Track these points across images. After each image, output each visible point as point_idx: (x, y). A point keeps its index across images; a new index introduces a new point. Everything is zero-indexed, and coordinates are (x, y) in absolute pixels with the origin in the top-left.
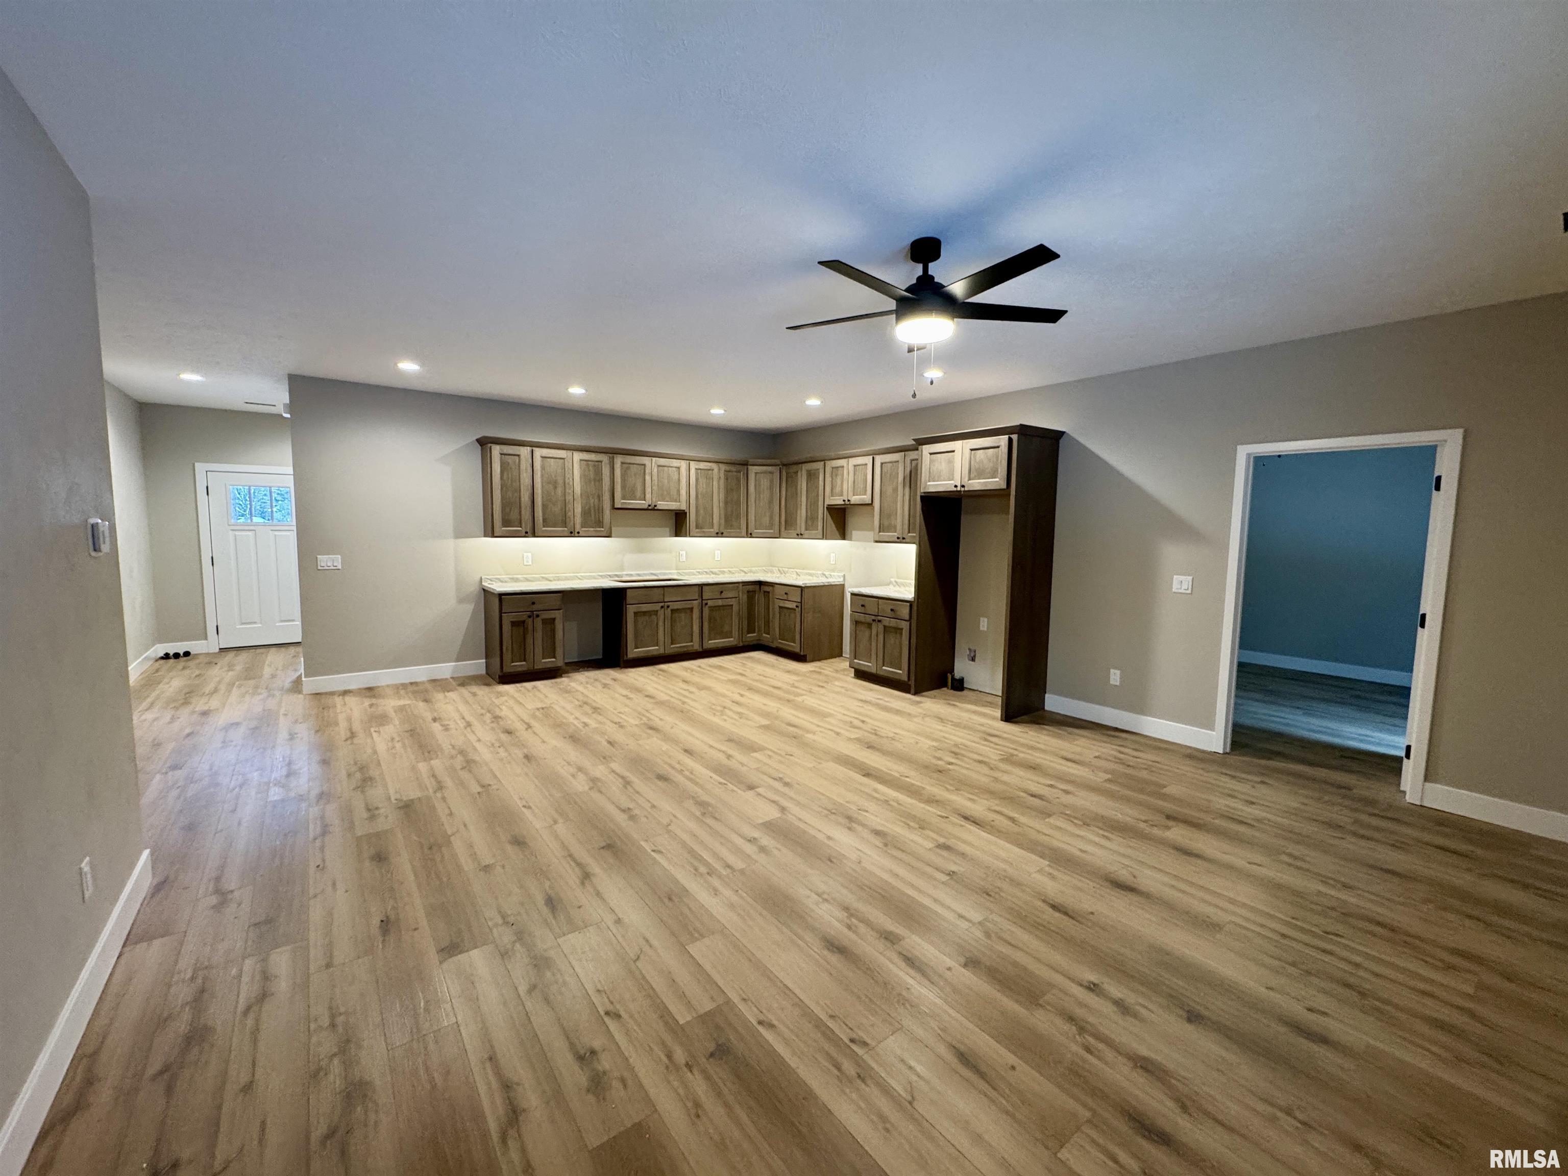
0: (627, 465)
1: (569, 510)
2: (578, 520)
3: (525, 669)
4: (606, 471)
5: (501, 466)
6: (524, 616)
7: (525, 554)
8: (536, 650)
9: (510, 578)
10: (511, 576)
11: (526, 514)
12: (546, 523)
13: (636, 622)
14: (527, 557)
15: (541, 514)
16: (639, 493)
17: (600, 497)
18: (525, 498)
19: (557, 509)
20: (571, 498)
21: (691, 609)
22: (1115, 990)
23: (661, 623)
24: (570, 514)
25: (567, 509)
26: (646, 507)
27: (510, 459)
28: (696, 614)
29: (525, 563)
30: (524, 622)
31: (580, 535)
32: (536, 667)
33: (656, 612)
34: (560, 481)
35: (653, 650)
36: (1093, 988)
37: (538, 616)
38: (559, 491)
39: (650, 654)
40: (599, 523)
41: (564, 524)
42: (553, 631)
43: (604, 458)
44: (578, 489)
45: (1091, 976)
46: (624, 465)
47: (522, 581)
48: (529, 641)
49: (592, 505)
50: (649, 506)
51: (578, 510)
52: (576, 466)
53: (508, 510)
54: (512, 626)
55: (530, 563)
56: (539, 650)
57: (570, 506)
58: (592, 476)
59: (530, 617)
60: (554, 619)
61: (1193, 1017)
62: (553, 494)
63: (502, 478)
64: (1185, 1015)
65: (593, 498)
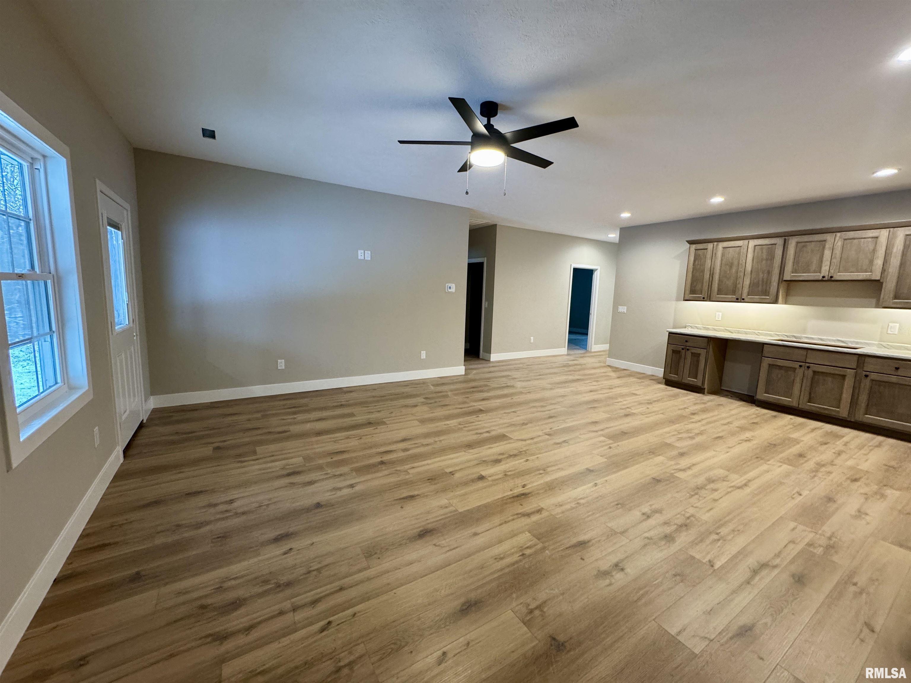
0: (803, 244)
1: (739, 283)
2: (746, 291)
3: (676, 380)
4: (779, 252)
5: (695, 257)
6: (680, 348)
7: (717, 313)
8: (685, 371)
9: (703, 327)
10: (704, 326)
11: (705, 287)
12: (720, 292)
13: (769, 373)
14: (719, 315)
15: (716, 285)
16: (814, 267)
17: (769, 273)
18: (707, 276)
19: (730, 283)
20: (742, 274)
21: (844, 377)
22: (346, 491)
23: (798, 380)
24: (739, 286)
25: (738, 282)
26: (821, 278)
27: (700, 252)
28: (849, 383)
29: (717, 319)
30: (680, 351)
31: (745, 301)
32: (683, 381)
33: (795, 369)
34: (736, 263)
35: (785, 400)
36: (352, 486)
37: (688, 350)
38: (734, 270)
39: (781, 402)
40: (766, 293)
41: (734, 292)
42: (698, 361)
43: (779, 241)
44: (749, 268)
45: (357, 488)
46: (799, 244)
47: (711, 330)
48: (681, 364)
49: (761, 279)
50: (824, 277)
51: (747, 282)
52: (750, 250)
53: (695, 284)
54: (673, 352)
55: (720, 319)
56: (687, 372)
57: (741, 281)
58: (765, 257)
59: (683, 349)
60: (700, 354)
61: (318, 505)
62: (728, 272)
63: (694, 264)
64: (322, 504)
65: (763, 273)
